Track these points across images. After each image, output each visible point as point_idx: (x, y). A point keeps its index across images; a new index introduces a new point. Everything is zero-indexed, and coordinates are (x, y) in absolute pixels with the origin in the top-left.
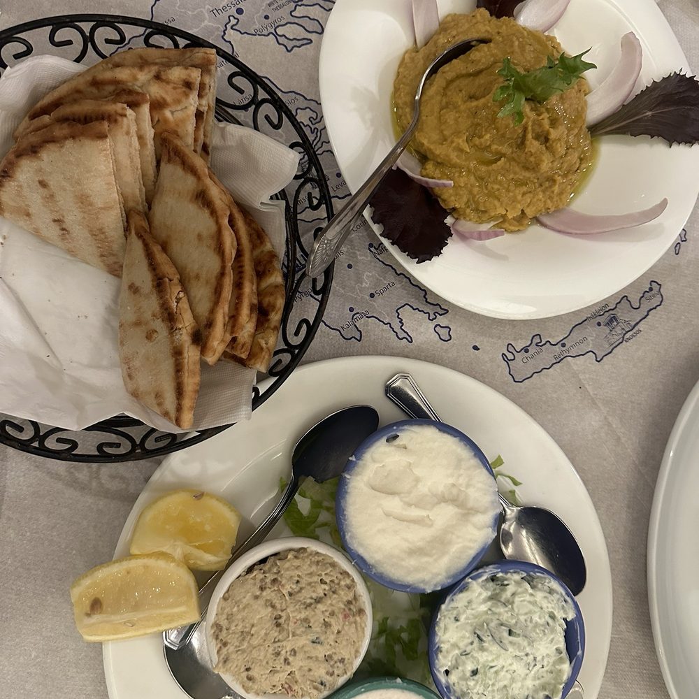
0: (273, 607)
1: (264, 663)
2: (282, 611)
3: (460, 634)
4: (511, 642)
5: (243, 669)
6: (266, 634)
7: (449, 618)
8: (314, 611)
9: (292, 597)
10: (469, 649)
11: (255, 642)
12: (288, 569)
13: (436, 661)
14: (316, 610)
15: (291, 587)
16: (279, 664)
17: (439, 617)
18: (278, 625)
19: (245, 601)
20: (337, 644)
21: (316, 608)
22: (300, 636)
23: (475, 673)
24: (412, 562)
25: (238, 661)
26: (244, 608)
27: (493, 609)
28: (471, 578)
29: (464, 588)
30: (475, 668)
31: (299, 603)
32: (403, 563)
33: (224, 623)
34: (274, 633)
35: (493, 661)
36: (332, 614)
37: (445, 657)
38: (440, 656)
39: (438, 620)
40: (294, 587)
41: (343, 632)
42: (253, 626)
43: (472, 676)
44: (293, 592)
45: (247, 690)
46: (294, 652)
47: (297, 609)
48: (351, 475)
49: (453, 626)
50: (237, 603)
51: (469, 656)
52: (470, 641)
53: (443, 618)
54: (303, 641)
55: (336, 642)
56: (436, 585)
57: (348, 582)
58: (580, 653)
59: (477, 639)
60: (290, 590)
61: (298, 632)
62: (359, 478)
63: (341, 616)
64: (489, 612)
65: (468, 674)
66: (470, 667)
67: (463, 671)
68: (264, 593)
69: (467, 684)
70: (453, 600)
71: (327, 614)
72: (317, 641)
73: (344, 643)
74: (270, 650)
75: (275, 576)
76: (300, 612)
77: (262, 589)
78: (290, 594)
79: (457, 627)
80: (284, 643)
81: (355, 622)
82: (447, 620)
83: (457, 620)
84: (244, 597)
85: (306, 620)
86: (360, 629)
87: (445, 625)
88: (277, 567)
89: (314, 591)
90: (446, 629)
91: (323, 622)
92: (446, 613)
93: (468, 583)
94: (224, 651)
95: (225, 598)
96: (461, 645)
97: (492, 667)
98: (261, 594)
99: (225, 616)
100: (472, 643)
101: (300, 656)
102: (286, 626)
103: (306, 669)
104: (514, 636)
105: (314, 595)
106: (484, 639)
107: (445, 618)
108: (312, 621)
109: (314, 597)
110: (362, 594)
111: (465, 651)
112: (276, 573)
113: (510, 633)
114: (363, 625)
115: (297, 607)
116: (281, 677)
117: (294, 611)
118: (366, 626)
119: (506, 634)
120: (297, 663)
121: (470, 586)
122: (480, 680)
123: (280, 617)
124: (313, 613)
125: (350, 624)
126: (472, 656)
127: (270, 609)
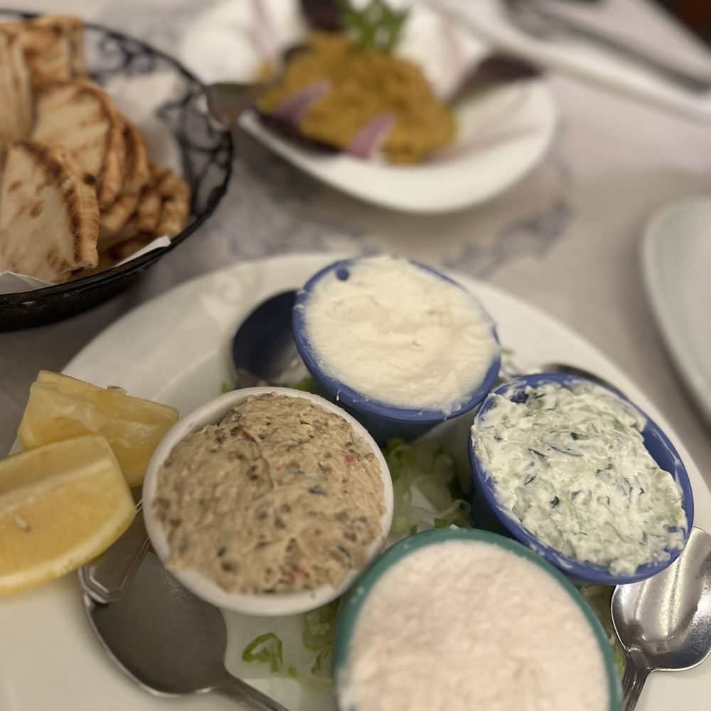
0: (241, 457)
1: (245, 534)
2: (255, 459)
3: (511, 456)
4: (581, 447)
5: (213, 553)
6: (240, 494)
7: (488, 438)
8: (302, 453)
9: (266, 439)
10: (531, 471)
11: (225, 507)
12: (250, 411)
13: (495, 495)
14: (303, 451)
15: (260, 429)
16: (268, 531)
17: (473, 440)
18: (254, 478)
19: (198, 458)
20: (347, 495)
21: (302, 449)
22: (289, 484)
23: (556, 502)
24: (413, 386)
25: (203, 544)
26: (198, 469)
27: (539, 422)
28: (496, 393)
29: (492, 404)
30: (554, 497)
31: (278, 446)
32: (402, 389)
33: (171, 495)
34: (252, 489)
35: (571, 481)
36: (328, 456)
37: (506, 488)
38: (498, 488)
39: (473, 444)
40: (265, 427)
41: (351, 479)
42: (216, 486)
43: (553, 507)
44: (264, 434)
45: (226, 587)
46: (287, 508)
47: (275, 453)
48: (304, 305)
49: (496, 447)
50: (187, 465)
51: (536, 480)
52: (528, 462)
53: (479, 439)
54: (295, 492)
55: (345, 492)
56: (453, 405)
57: (339, 422)
58: (677, 462)
59: (536, 456)
60: (261, 432)
61: (286, 479)
62: (314, 306)
63: (342, 459)
64: (536, 427)
65: (548, 507)
66: (545, 497)
67: (539, 507)
68: (225, 445)
69: (552, 521)
70: (482, 419)
71: (321, 456)
72: (317, 490)
73: (358, 493)
74: (251, 513)
75: (236, 425)
76: (282, 456)
77: (220, 440)
78: (262, 438)
79: (503, 449)
80: (268, 497)
81: (364, 466)
82: (486, 441)
83: (499, 439)
84: (196, 454)
85: (294, 464)
86: (372, 474)
87: (486, 448)
88: (235, 414)
89: (295, 432)
90: (489, 453)
91: (317, 466)
92: (481, 434)
93: (493, 398)
94: (179, 533)
95: (168, 464)
96: (519, 469)
97: (575, 494)
98: (220, 447)
99: (171, 486)
100: (532, 464)
101: (297, 512)
102: (265, 477)
103: (311, 532)
104: (583, 439)
105: (296, 436)
106: (545, 454)
107: (482, 440)
108: (302, 464)
109: (296, 439)
110: (361, 435)
111: (528, 476)
112: (234, 422)
113: (575, 436)
114: (376, 470)
115: (275, 449)
116: (277, 553)
117: (272, 456)
118: (380, 471)
119: (571, 440)
120: (298, 524)
121: (497, 401)
122: (567, 510)
123: (254, 468)
124: (300, 455)
125: (357, 469)
126: (540, 479)
127: (237, 462)
